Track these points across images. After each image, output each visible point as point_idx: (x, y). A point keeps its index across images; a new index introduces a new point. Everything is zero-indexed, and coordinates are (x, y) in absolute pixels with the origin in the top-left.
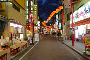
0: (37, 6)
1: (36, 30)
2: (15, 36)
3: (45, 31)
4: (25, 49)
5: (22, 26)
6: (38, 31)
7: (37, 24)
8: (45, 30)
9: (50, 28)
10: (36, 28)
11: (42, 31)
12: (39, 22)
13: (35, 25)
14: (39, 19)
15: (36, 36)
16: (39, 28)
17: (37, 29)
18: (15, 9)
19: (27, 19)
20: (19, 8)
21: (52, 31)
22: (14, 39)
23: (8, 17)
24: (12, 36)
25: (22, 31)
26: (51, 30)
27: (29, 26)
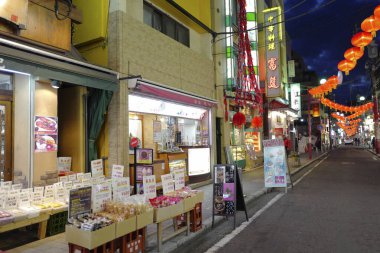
0: (279, 8)
1: (281, 129)
2: (150, 161)
3: (333, 133)
4: (184, 239)
5: (204, 111)
6: (294, 131)
7: (284, 98)
8: (329, 129)
9: (362, 118)
10: (283, 116)
11: (318, 134)
12: (296, 88)
13: (274, 101)
14: (292, 74)
15: (274, 160)
16: (294, 116)
17: (287, 121)
18: (164, 31)
19: (229, 76)
20: (181, 26)
21: (372, 129)
22: (147, 174)
23: (118, 67)
24: (138, 162)
25: (202, 136)
26: (366, 128)
27: (243, 111)
